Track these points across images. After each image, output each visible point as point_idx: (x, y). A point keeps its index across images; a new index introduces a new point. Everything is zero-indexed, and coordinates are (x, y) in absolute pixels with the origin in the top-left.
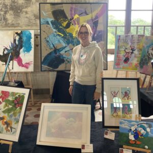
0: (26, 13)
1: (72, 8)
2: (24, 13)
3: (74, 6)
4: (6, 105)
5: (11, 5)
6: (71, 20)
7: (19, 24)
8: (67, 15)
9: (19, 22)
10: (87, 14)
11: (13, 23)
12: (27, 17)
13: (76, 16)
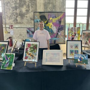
0: (27, 17)
1: (49, 15)
2: (26, 17)
3: (50, 13)
4: (30, 49)
5: (19, 13)
6: (48, 20)
7: (23, 22)
8: (47, 18)
9: (23, 21)
10: (56, 18)
11: (20, 22)
12: (27, 19)
13: (51, 18)
